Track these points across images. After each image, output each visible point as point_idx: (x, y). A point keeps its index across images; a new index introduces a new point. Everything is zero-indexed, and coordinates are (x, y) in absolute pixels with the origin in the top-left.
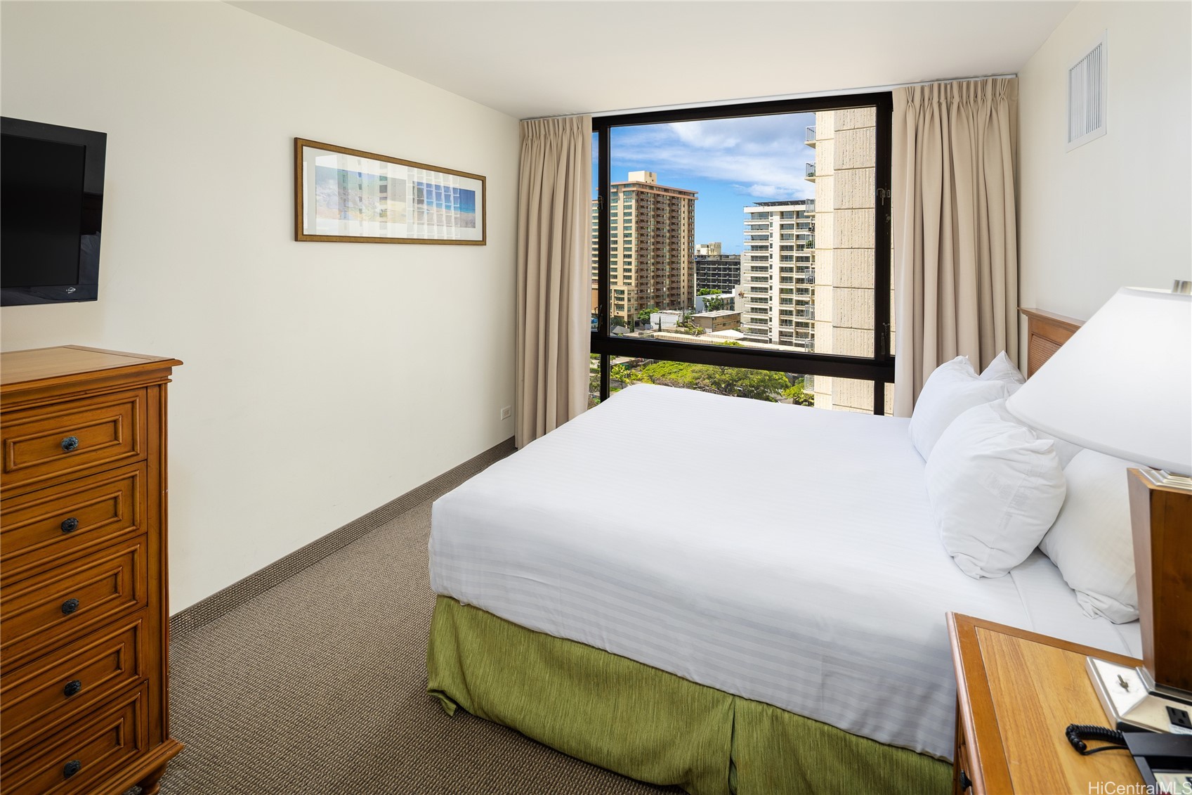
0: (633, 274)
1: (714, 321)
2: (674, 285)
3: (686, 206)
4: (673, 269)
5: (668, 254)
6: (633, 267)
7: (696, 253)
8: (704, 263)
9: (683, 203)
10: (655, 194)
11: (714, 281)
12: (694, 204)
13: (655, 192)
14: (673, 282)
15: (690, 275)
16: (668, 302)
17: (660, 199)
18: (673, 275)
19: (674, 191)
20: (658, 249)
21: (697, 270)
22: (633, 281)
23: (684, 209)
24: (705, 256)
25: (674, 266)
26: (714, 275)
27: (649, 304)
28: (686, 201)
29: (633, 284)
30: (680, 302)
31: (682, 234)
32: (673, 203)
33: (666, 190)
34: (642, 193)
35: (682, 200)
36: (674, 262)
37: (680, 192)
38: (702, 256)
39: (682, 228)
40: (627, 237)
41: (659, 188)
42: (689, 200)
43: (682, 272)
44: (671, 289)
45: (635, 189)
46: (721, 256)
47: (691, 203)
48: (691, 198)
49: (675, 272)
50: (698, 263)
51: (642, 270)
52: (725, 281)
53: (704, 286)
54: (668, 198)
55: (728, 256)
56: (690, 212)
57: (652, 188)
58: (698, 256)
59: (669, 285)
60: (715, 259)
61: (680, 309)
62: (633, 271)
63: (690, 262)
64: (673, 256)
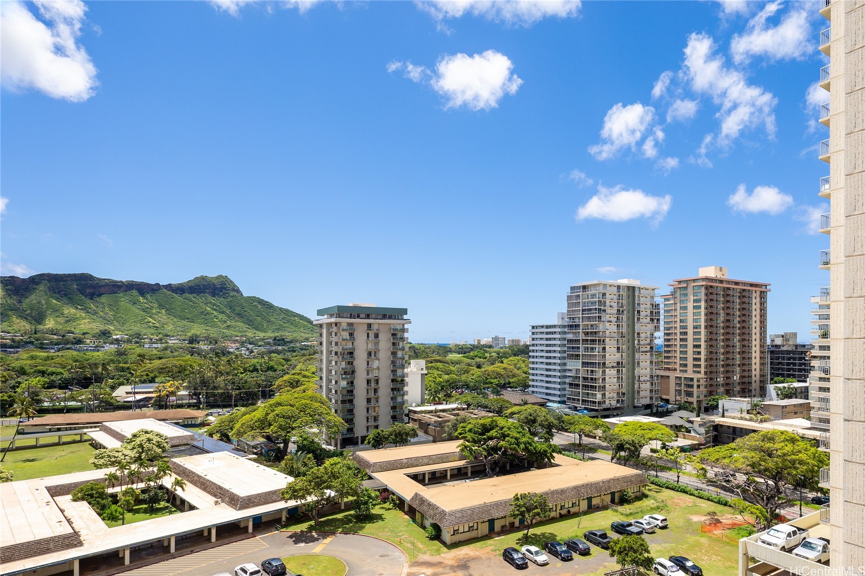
0: (703, 363)
1: (784, 409)
2: (746, 374)
3: (758, 299)
4: (744, 358)
5: (738, 344)
6: (703, 357)
7: (769, 342)
8: (778, 352)
9: (754, 295)
10: (724, 288)
11: (789, 370)
12: (766, 296)
13: (725, 285)
14: (744, 371)
15: (762, 364)
16: (739, 389)
17: (731, 292)
18: (744, 365)
19: (744, 284)
20: (728, 340)
21: (771, 359)
22: (703, 370)
23: (755, 302)
24: (780, 346)
25: (745, 355)
26: (788, 364)
27: (718, 391)
28: (758, 293)
29: (703, 372)
30: (751, 391)
31: (754, 325)
32: (744, 296)
33: (737, 283)
34: (711, 287)
35: (754, 292)
36: (745, 350)
37: (752, 285)
38: (776, 346)
39: (754, 319)
40: (696, 328)
41: (728, 282)
42: (761, 292)
43: (754, 361)
44: (742, 377)
45: (704, 283)
46: (796, 346)
47: (763, 295)
48: (763, 289)
49: (746, 362)
50: (772, 352)
51: (711, 359)
52: (800, 370)
53: (778, 375)
54: (738, 290)
55: (804, 346)
56: (763, 304)
57: (721, 281)
58: (772, 346)
59: (740, 373)
60: (790, 349)
61: (749, 396)
62: (703, 360)
63: (762, 352)
64: (744, 346)
